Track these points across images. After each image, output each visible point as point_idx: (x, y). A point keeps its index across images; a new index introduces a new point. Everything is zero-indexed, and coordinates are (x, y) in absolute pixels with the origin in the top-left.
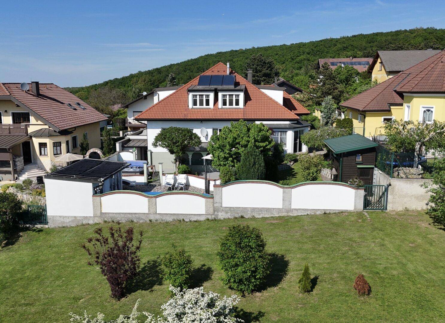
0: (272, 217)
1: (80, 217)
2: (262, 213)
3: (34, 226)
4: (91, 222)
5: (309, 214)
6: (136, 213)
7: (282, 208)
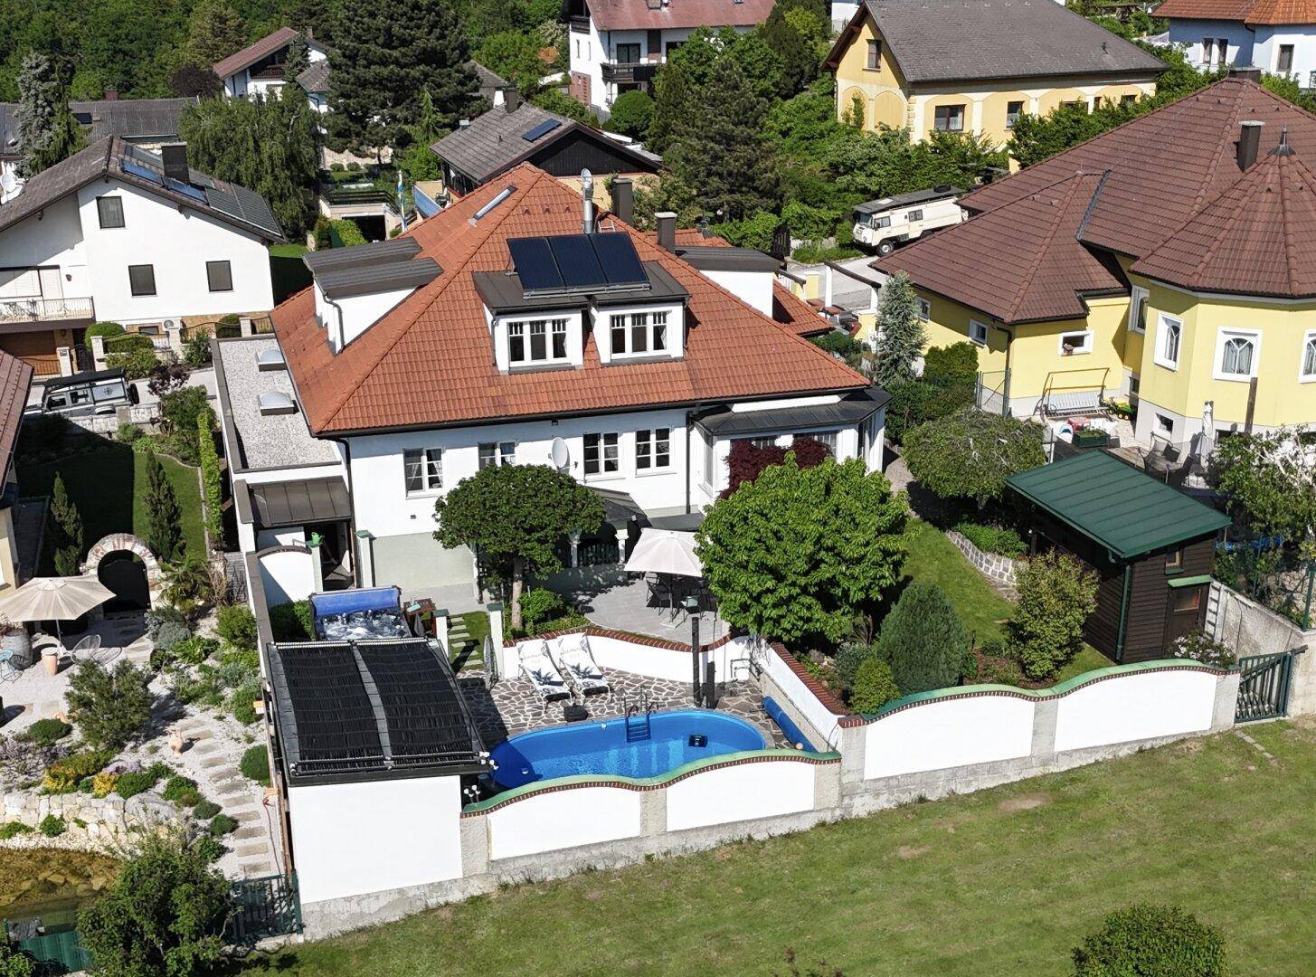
0: (1004, 785)
1: (418, 888)
2: (976, 780)
3: (254, 948)
4: (456, 896)
5: (1101, 760)
6: (602, 844)
7: (1031, 756)
